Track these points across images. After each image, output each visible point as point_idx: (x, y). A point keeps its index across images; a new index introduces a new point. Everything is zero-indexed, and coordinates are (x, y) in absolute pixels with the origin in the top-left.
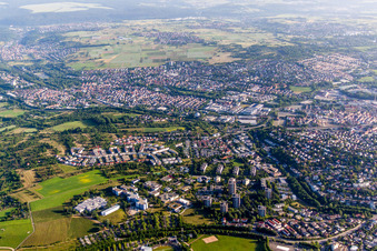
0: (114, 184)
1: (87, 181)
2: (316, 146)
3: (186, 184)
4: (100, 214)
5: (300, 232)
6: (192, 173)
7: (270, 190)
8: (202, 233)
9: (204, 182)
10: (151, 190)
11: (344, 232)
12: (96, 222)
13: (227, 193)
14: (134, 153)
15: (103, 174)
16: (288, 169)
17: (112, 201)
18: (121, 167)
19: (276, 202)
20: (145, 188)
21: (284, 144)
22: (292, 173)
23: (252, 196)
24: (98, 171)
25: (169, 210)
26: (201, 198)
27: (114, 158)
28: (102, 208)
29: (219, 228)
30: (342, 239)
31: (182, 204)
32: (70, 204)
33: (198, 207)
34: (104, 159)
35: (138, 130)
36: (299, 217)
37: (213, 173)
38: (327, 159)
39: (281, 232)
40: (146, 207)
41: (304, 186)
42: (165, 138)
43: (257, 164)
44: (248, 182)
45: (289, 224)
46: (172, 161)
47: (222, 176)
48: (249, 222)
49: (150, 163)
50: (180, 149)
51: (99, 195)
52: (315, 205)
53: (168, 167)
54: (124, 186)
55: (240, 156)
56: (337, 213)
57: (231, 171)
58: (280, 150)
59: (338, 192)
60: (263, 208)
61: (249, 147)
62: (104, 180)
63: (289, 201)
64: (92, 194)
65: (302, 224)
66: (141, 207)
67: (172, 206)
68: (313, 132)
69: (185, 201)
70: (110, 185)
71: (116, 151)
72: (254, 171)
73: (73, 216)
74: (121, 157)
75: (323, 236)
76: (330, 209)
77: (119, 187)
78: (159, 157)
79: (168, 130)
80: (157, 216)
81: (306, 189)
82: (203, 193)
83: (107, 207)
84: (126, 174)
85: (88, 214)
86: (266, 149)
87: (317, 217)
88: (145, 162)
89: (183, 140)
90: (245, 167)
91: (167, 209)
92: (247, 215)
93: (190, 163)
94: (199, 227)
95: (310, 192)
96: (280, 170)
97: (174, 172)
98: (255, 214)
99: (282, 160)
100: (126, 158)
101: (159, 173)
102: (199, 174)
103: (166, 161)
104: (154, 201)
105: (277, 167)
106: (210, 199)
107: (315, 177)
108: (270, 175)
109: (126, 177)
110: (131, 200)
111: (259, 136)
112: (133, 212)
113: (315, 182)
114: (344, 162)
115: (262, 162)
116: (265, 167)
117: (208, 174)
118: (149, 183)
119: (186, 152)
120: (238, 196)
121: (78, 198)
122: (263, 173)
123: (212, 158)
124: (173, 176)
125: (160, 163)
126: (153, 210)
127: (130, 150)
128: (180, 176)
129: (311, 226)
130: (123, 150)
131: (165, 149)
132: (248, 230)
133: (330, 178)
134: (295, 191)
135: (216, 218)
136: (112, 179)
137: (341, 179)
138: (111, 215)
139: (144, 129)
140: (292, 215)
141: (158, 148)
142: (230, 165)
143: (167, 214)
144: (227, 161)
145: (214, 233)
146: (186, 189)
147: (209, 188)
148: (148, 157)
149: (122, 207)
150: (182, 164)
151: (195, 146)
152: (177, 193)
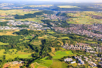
0: (75, 55)
1: (68, 53)
3: (96, 59)
4: (70, 63)
10: (85, 59)
12: (69, 65)
14: (82, 48)
15: (72, 52)
17: (74, 60)
18: (77, 51)
20: (84, 58)
24: (71, 51)
25: (90, 66)
26: (100, 64)
27: (76, 48)
28: (71, 61)
31: (94, 65)
32: (63, 58)
33: (99, 67)
34: (73, 48)
35: (83, 41)
40: (83, 63)
42: (91, 45)
46: (92, 52)
50: (95, 49)
51: (70, 57)
53: (91, 53)
54: (78, 56)
62: (72, 54)
64: (69, 57)
67: (91, 65)
69: (95, 64)
70: (74, 55)
71: (77, 46)
73: (63, 62)
74: (78, 48)
77: (76, 56)
78: (89, 50)
79: (92, 43)
80: (86, 67)
83: (72, 61)
84: (79, 53)
85: (67, 62)
88: (85, 51)
89: (96, 46)
91: (89, 65)
93: (98, 53)
97: (93, 55)
100: (79, 49)
101: (88, 55)
102: (100, 57)
103: (91, 52)
104: (86, 62)
109: (79, 54)
110: (79, 61)
112: (79, 64)
118: (85, 57)
119: (97, 50)
121: (65, 57)
124: (92, 56)
125: (89, 52)
126: (85, 65)
127: (81, 47)
128: (94, 57)
130: (79, 47)
131: (91, 48)
136: (75, 54)
138: (73, 64)
139: (85, 42)
141: (89, 48)
146: (96, 61)
148: (85, 49)
149: (76, 62)
150: (95, 53)
151: (100, 49)
152: (93, 61)
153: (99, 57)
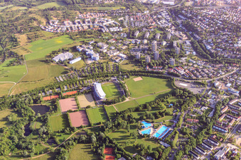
0: (78, 44)
1: (60, 42)
2: (213, 19)
3: (124, 45)
4: (68, 63)
5: (195, 75)
6: (128, 37)
7: (178, 49)
8: (132, 75)
9: (136, 43)
10: (101, 48)
11: (224, 75)
12: (66, 67)
13: (151, 50)
14: (91, 24)
15: (71, 38)
16: (192, 35)
17: (77, 55)
18: (82, 33)
19: (182, 56)
20: (98, 47)
21: (191, 18)
22: (195, 38)
23: (166, 53)
24: (67, 36)
25: (113, 61)
26: (133, 53)
27: (78, 27)
28: (70, 59)
29: (144, 72)
30: (222, 79)
31: (121, 57)
32: (50, 56)
33: (131, 59)
34: (71, 28)
35: (94, 8)
36: (195, 66)
37: (142, 38)
38: (219, 28)
39: (183, 75)
40: (98, 59)
41: (201, 46)
42: (112, 14)
43: (172, 32)
44: (164, 43)
45: (189, 70)
46: (116, 29)
47: (148, 39)
48: (163, 68)
49: (101, 31)
50: (122, 22)
51: (68, 51)
52: (207, 58)
53: (113, 33)
54: (84, 45)
55: (161, 26)
56: (221, 63)
57: (154, 36)
58: (188, 23)
59: (224, 50)
60: (173, 60)
61: (167, 20)
62: (71, 41)
63: (190, 56)
64: (64, 51)
65: (197, 70)
66: (94, 59)
67: (114, 58)
68: (212, 10)
69: (123, 56)
70: (75, 45)
71: (79, 23)
72: (169, 36)
73: (52, 64)
74: (82, 27)
75: (210, 77)
76: (217, 60)
77: (81, 46)
78: (107, 27)
79: (114, 9)
80: (105, 65)
81: (203, 48)
82: (135, 50)
83: (73, 59)
84: (86, 38)
85: (61, 62)
86: (179, 22)
87: (208, 66)
88: (98, 30)
89: (124, 16)
90: (164, 33)
91: (111, 60)
92: (163, 64)
93: (128, 31)
94: (131, 72)
95: (205, 50)
96: (187, 36)
97: (117, 37)
98: (168, 64)
99: (189, 29)
100: (86, 27)
101: (107, 37)
102: (133, 38)
103: (112, 30)
104: (103, 55)
105: (185, 34)
106: (139, 54)
107: (210, 40)
108: (180, 39)
109: (85, 40)
110: (89, 55)
111: (175, 13)
112: (89, 62)
113: (209, 43)
114: (230, 30)
115: (176, 30)
116: (177, 33)
117: (139, 38)
118: (100, 44)
119: (125, 24)
120: (157, 52)
121: (55, 53)
122: (175, 38)
123: (142, 27)
124: (116, 40)
125: (108, 31)
126: (102, 61)
127: (89, 22)
128: (121, 39)
129: (203, 71)
130: (84, 22)
131: (111, 22)
132: (162, 73)
133: (219, 40)
134: (195, 49)
135: (142, 66)
136: (76, 41)
137: (227, 41)
138: (75, 64)
139: (98, 8)
140: (191, 64)
141: (107, 21)
142: (154, 32)
143: (111, 64)
144: (152, 30)
145: (141, 75)
146: (124, 47)
147: (139, 47)
148: (100, 27)
149: (83, 59)
150: (122, 32)
151: (132, 19)
152: (118, 50)
153: (130, 38)
